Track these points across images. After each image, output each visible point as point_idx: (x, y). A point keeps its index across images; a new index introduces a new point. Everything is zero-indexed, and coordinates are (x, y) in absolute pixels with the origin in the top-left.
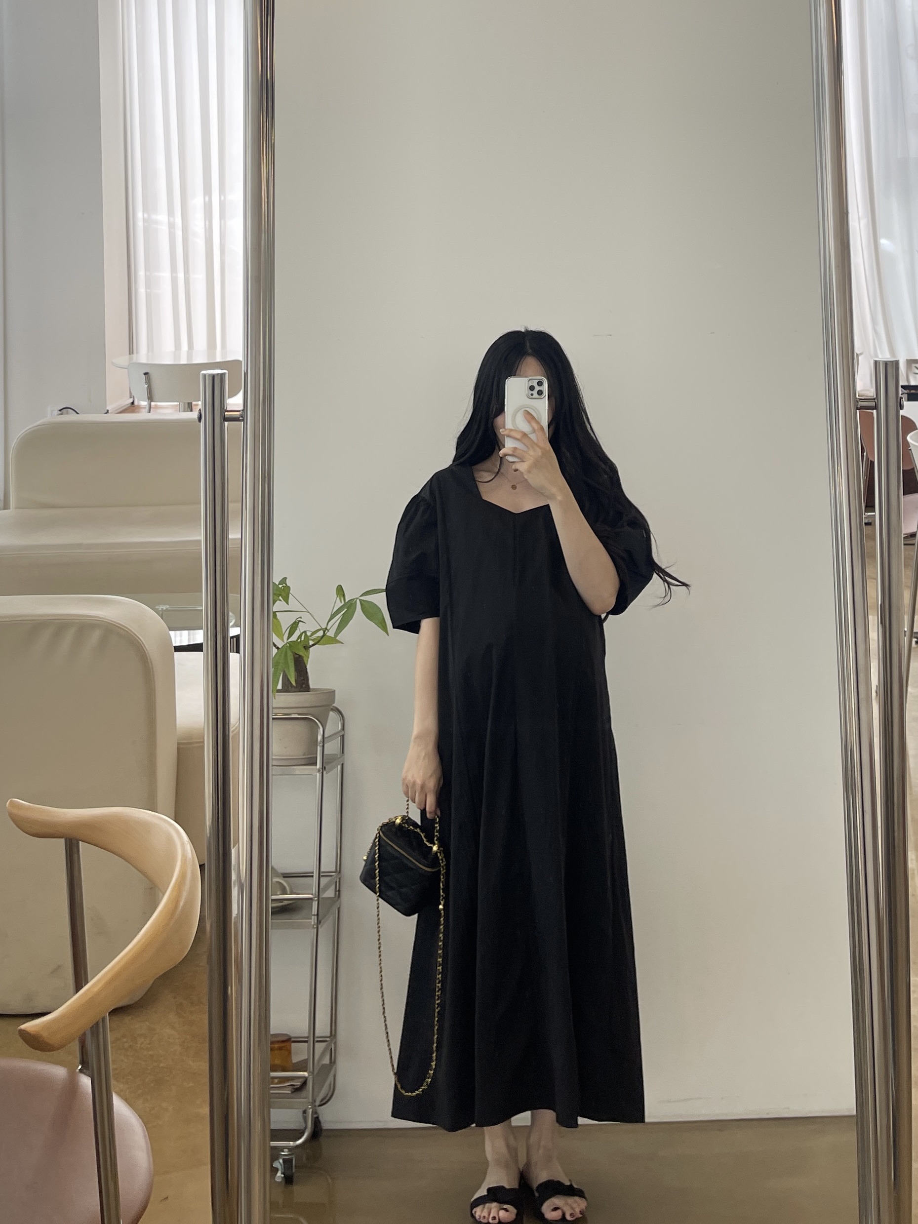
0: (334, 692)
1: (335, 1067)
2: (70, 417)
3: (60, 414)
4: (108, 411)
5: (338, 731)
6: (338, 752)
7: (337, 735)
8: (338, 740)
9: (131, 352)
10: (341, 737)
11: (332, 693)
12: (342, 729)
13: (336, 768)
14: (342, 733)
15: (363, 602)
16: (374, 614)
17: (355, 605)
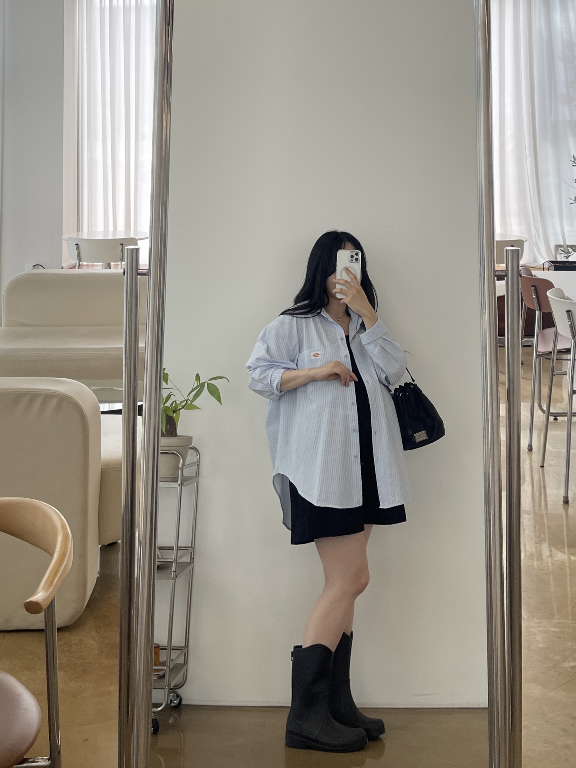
0: (191, 438)
1: (186, 665)
2: (40, 271)
3: (33, 269)
4: (63, 267)
5: (195, 461)
6: (194, 475)
7: (194, 464)
8: (195, 467)
9: (78, 231)
10: (197, 465)
11: (190, 438)
12: (198, 461)
13: (194, 484)
14: (198, 463)
15: (209, 384)
16: (214, 392)
17: (204, 386)
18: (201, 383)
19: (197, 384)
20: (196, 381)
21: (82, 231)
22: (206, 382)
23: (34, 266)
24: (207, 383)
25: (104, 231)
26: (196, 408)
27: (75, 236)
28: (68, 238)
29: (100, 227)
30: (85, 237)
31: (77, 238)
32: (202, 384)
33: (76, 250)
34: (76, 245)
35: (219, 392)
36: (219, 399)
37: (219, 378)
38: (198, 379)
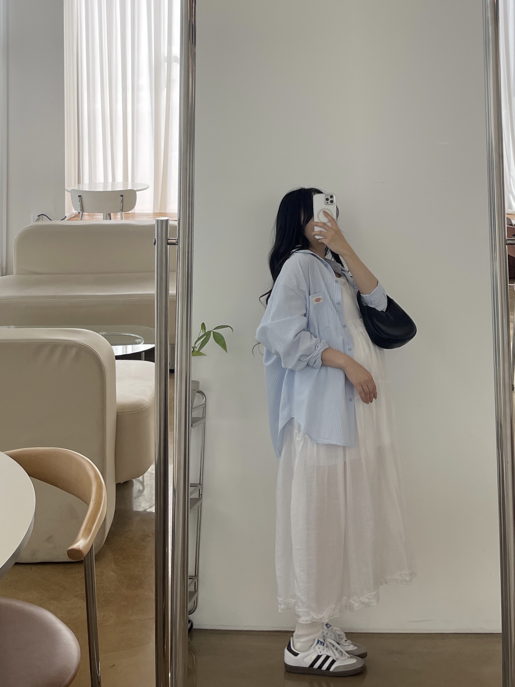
1: (197, 592)
4: (66, 217)
5: (202, 404)
6: (201, 416)
7: (201, 407)
8: (202, 409)
9: (79, 183)
10: (204, 407)
11: (197, 383)
12: (205, 403)
13: (201, 425)
14: (204, 405)
15: (214, 333)
16: (220, 340)
17: (211, 334)
18: (206, 332)
19: (203, 333)
20: (202, 330)
21: (83, 183)
22: (211, 331)
23: (38, 216)
24: (213, 332)
25: (104, 183)
26: (202, 354)
27: (76, 188)
28: (72, 190)
29: (100, 178)
30: (86, 189)
31: (78, 190)
32: (208, 333)
33: (79, 201)
34: (79, 196)
35: (225, 341)
36: (224, 346)
37: (223, 327)
38: (204, 327)
